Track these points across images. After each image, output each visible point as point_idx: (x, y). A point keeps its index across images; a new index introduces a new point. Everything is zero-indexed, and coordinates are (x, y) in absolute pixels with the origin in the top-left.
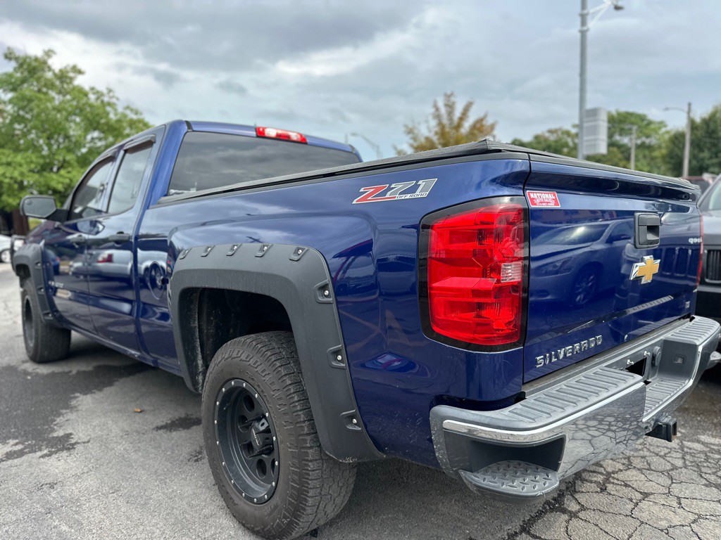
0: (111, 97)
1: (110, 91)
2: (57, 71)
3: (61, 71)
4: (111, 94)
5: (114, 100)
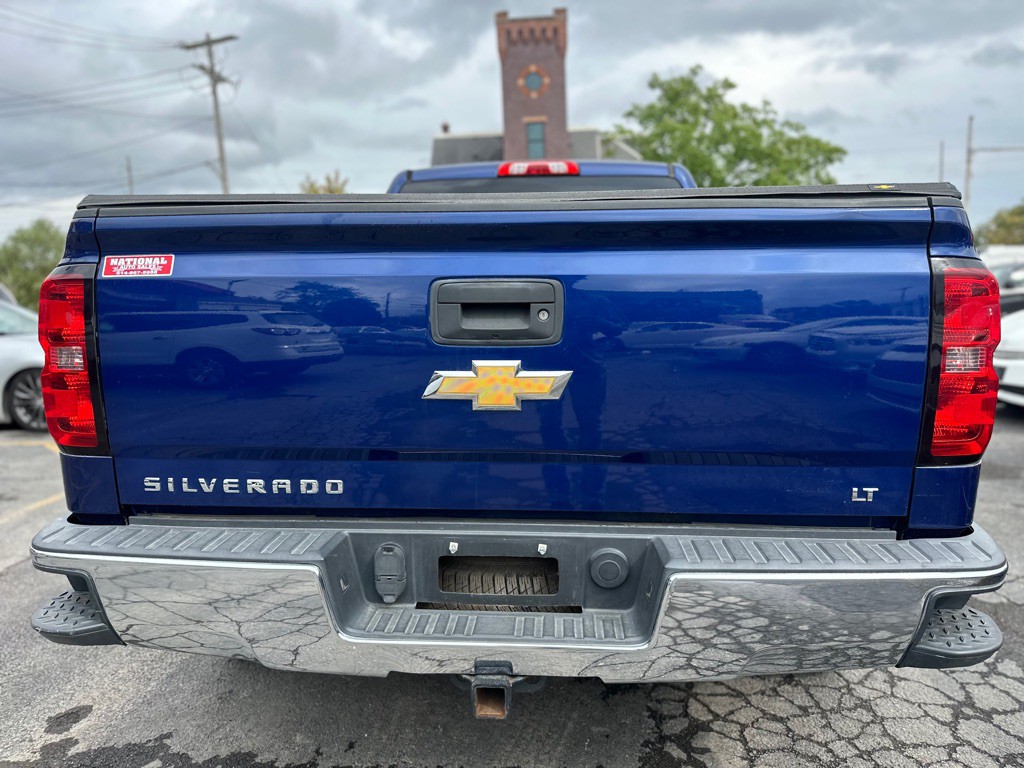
0: (767, 112)
1: (766, 103)
2: (704, 91)
3: (709, 90)
4: (768, 108)
5: (771, 116)
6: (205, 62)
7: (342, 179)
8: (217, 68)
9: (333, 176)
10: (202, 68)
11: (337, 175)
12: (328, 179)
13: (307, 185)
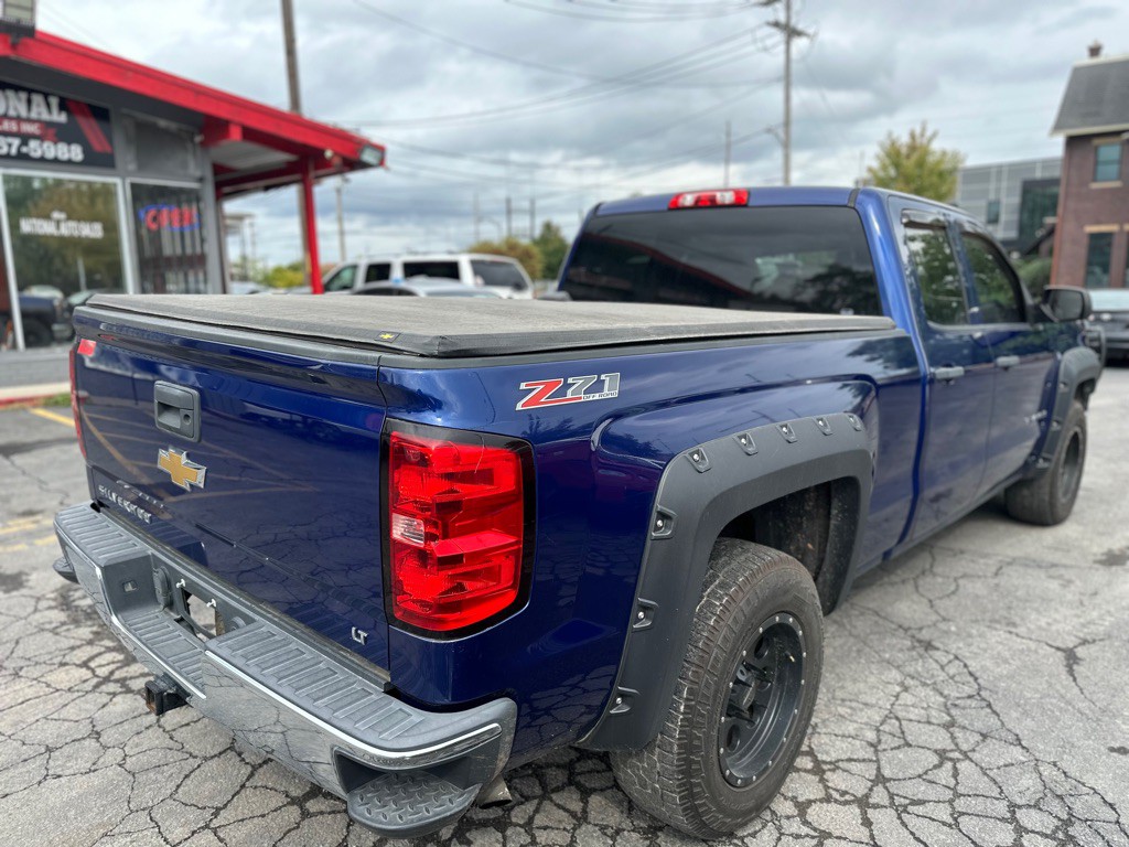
6: (782, 18)
7: (928, 133)
8: (793, 22)
9: (918, 131)
10: (776, 24)
11: (924, 130)
12: (913, 136)
13: (888, 143)
